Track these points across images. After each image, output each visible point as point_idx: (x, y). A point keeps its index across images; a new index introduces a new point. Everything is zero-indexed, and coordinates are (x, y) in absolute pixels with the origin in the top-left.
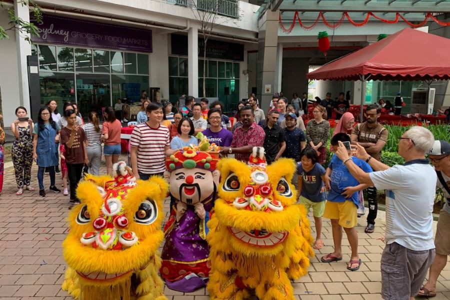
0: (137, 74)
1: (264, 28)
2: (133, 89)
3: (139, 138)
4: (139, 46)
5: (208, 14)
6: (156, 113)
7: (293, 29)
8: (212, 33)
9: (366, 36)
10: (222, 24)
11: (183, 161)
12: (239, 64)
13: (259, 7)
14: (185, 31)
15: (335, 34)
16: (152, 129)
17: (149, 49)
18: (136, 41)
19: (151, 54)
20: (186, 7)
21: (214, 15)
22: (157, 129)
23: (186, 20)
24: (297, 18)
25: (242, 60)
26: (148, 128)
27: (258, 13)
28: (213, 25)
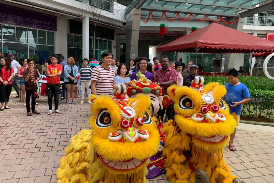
0: (47, 45)
1: (131, 19)
2: (43, 55)
3: (98, 75)
4: (49, 26)
5: (96, 9)
6: (108, 58)
7: (148, 21)
8: (99, 21)
9: (185, 28)
10: (104, 15)
11: (142, 88)
12: (111, 41)
13: (126, 7)
14: (80, 18)
15: (168, 26)
16: (106, 69)
17: (55, 28)
18: (46, 23)
19: (56, 32)
20: (82, 2)
21: (100, 9)
22: (108, 70)
23: (82, 11)
24: (150, 15)
25: (113, 39)
26: (103, 69)
27: (125, 10)
28: (100, 16)
